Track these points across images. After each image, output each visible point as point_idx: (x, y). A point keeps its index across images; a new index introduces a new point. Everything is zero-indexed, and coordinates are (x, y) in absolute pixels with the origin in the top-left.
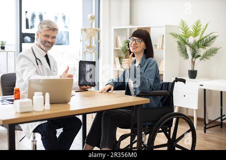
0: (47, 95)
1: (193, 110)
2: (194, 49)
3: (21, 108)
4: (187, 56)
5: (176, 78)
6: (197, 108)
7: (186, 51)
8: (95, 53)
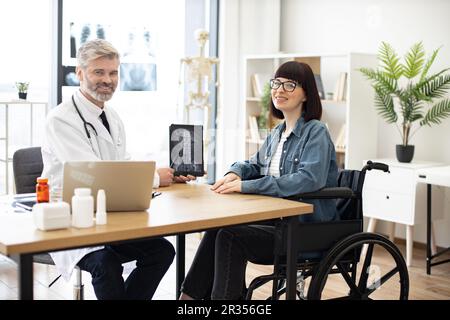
0: (101, 195)
1: (404, 226)
2: (408, 102)
3: (46, 220)
4: (393, 117)
5: (369, 163)
6: (412, 223)
7: (392, 106)
8: (210, 109)
